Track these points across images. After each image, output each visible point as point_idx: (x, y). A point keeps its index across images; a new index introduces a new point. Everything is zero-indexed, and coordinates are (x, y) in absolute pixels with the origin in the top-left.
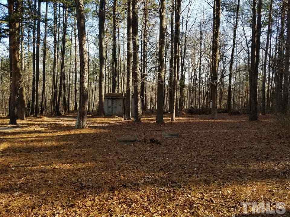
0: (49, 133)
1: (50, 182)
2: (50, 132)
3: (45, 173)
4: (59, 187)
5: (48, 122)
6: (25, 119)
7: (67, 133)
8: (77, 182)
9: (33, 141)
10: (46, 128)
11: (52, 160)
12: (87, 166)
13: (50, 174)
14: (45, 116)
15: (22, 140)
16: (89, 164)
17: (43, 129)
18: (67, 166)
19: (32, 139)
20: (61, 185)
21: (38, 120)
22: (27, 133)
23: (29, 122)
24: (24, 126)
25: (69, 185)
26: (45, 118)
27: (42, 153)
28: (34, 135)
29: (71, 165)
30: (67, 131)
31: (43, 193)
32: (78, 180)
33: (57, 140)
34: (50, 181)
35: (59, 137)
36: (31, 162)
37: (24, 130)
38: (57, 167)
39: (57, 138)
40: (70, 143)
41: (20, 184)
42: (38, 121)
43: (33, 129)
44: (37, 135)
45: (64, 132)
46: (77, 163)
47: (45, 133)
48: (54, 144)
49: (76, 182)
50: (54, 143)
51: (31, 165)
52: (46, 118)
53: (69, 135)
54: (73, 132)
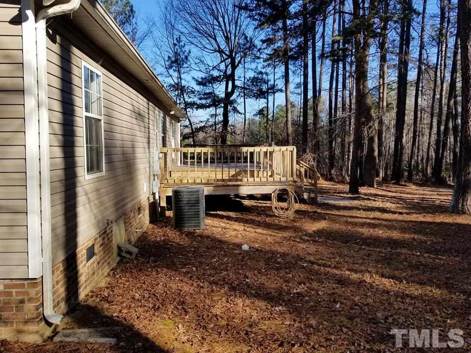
0: (397, 215)
1: (338, 306)
2: (400, 213)
3: (343, 286)
4: (345, 321)
5: (410, 194)
6: (375, 186)
7: (429, 218)
8: (383, 321)
9: (363, 225)
10: (399, 206)
11: (371, 264)
12: (426, 295)
13: (349, 291)
14: (415, 184)
15: (350, 220)
16: (432, 291)
17: (393, 206)
18: (387, 283)
19: (365, 220)
20: (351, 318)
21: (396, 189)
22: (364, 210)
23: (380, 193)
24: (367, 197)
25: (365, 322)
26: (412, 188)
27: (363, 247)
28: (372, 215)
29: (396, 282)
30: (430, 215)
31: (313, 322)
32: (386, 318)
33: (403, 230)
34: (341, 303)
35: (411, 223)
36: (337, 259)
37: (363, 204)
38: (368, 280)
39: (406, 225)
40: (424, 238)
41: (294, 294)
42: (396, 192)
43: (379, 204)
44: (377, 214)
45: (425, 216)
46: (408, 283)
47: (390, 214)
48: (394, 235)
49: (381, 323)
50: (396, 235)
51: (333, 266)
52: (414, 187)
53: (430, 223)
54: (440, 219)
